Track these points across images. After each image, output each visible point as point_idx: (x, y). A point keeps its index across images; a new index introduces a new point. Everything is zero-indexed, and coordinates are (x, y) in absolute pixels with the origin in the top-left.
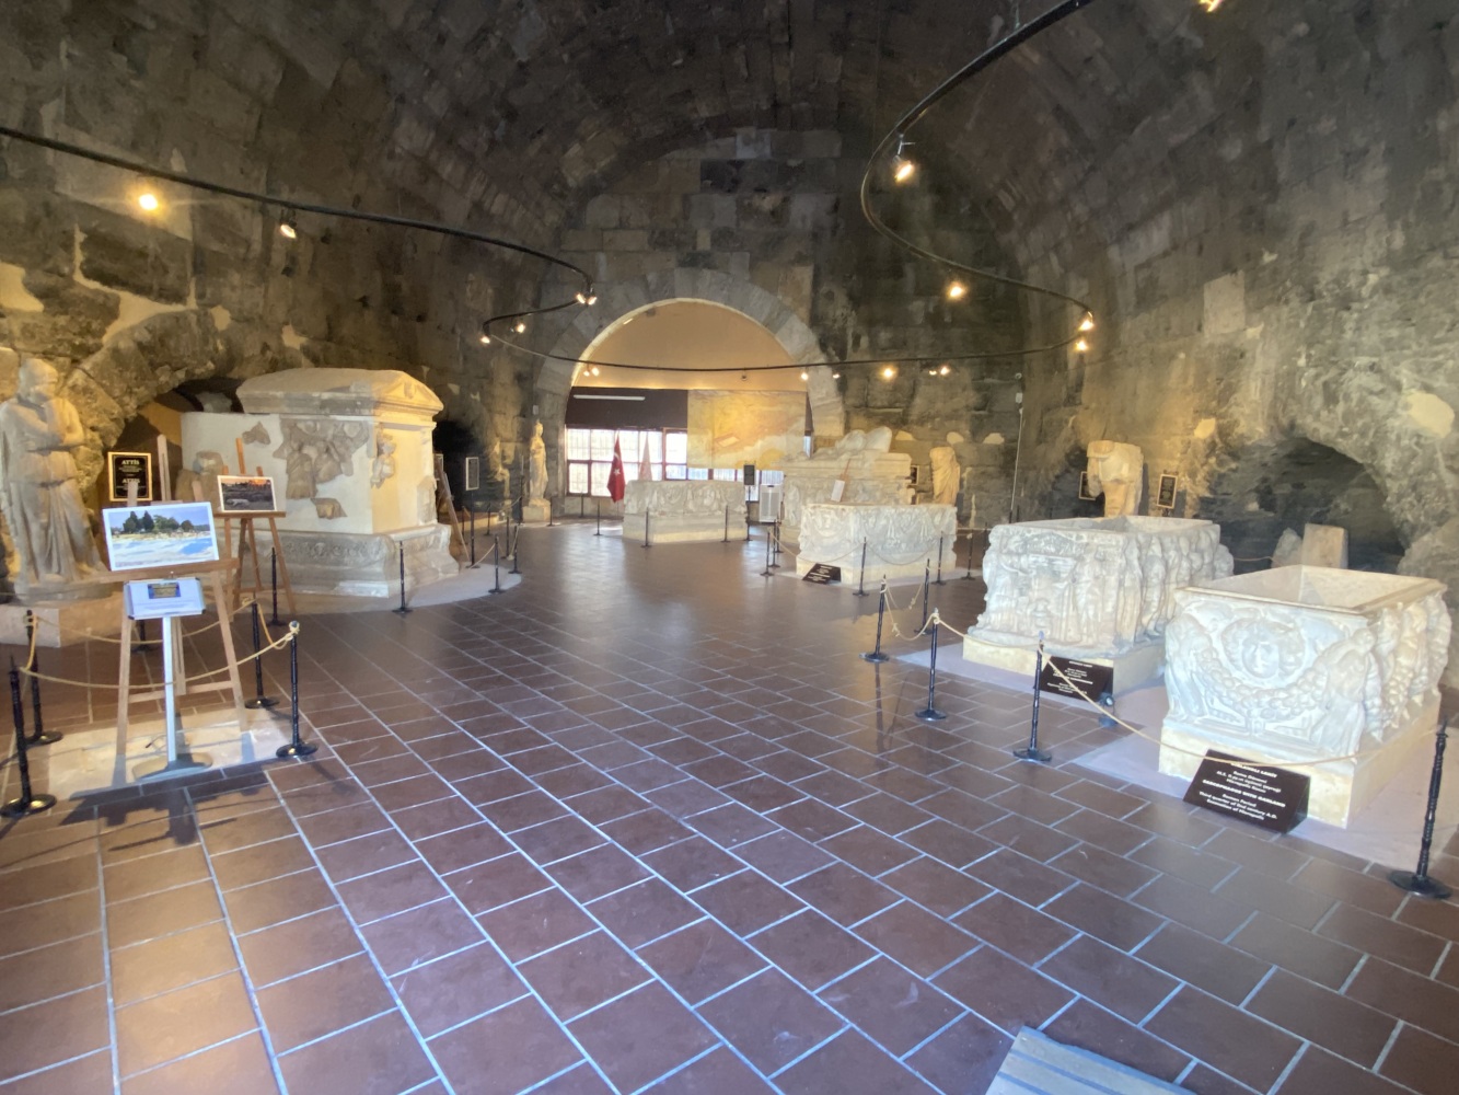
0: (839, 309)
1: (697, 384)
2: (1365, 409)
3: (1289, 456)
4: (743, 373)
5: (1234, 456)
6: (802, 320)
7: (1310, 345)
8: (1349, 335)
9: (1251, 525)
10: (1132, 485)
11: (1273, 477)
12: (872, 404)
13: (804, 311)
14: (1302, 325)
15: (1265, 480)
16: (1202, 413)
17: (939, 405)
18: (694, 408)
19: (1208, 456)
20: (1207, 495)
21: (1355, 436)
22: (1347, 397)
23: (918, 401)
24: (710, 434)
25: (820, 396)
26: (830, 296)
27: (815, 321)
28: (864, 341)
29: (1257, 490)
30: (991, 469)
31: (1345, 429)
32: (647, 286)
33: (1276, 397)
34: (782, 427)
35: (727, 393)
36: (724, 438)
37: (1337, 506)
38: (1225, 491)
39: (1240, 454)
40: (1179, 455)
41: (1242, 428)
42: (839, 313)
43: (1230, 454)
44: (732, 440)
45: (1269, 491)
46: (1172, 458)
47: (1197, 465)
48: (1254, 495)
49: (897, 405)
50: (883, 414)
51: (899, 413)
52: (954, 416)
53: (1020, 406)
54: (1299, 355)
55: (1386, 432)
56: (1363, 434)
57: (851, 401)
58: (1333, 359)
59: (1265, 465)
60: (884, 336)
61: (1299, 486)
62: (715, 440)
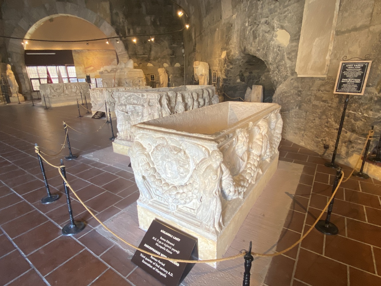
0: (121, 19)
1: (74, 48)
2: (264, 39)
3: (247, 62)
4: (87, 42)
5: (231, 63)
6: (108, 23)
7: (249, 17)
8: (259, 11)
9: (238, 87)
10: (206, 76)
11: (243, 70)
12: (138, 54)
13: (108, 19)
14: (247, 10)
15: (241, 71)
16: (223, 49)
17: (159, 54)
18: (75, 57)
19: (225, 64)
20: (225, 78)
21: (261, 50)
22: (259, 35)
23: (153, 53)
24: (83, 66)
25: (119, 51)
26: (117, 14)
27: (113, 23)
28: (131, 31)
29: (239, 75)
30: (177, 75)
31: (259, 48)
32: (45, 9)
33: (240, 40)
34: (109, 63)
35: (87, 51)
36: (89, 67)
37: (262, 79)
38: (230, 76)
39: (232, 62)
40: (218, 65)
41: (232, 53)
42: (121, 20)
43: (230, 63)
44: (92, 68)
45: (243, 75)
46: (216, 66)
47: (222, 68)
48: (238, 77)
49: (146, 54)
50: (142, 57)
51: (147, 57)
52: (164, 57)
53: (184, 54)
54: (246, 22)
55: (270, 47)
56: (263, 49)
57: (130, 53)
58: (255, 21)
59: (240, 66)
60: (138, 29)
61: (251, 73)
62: (86, 68)
